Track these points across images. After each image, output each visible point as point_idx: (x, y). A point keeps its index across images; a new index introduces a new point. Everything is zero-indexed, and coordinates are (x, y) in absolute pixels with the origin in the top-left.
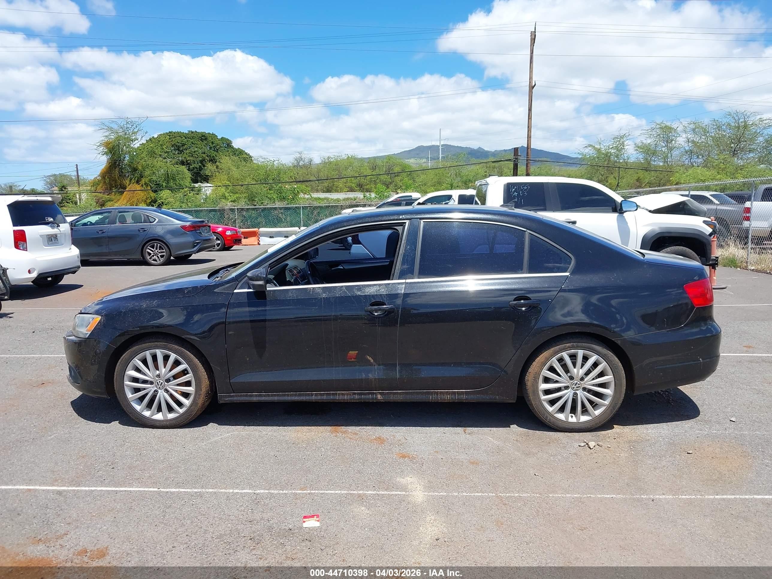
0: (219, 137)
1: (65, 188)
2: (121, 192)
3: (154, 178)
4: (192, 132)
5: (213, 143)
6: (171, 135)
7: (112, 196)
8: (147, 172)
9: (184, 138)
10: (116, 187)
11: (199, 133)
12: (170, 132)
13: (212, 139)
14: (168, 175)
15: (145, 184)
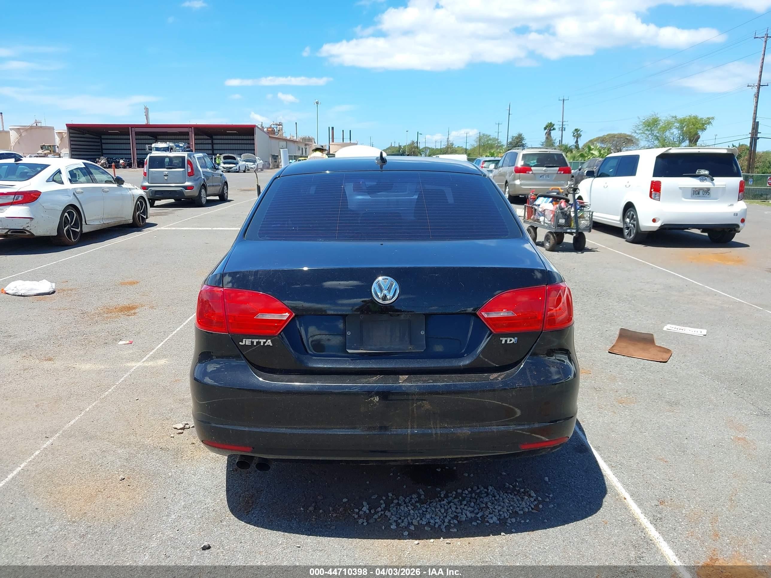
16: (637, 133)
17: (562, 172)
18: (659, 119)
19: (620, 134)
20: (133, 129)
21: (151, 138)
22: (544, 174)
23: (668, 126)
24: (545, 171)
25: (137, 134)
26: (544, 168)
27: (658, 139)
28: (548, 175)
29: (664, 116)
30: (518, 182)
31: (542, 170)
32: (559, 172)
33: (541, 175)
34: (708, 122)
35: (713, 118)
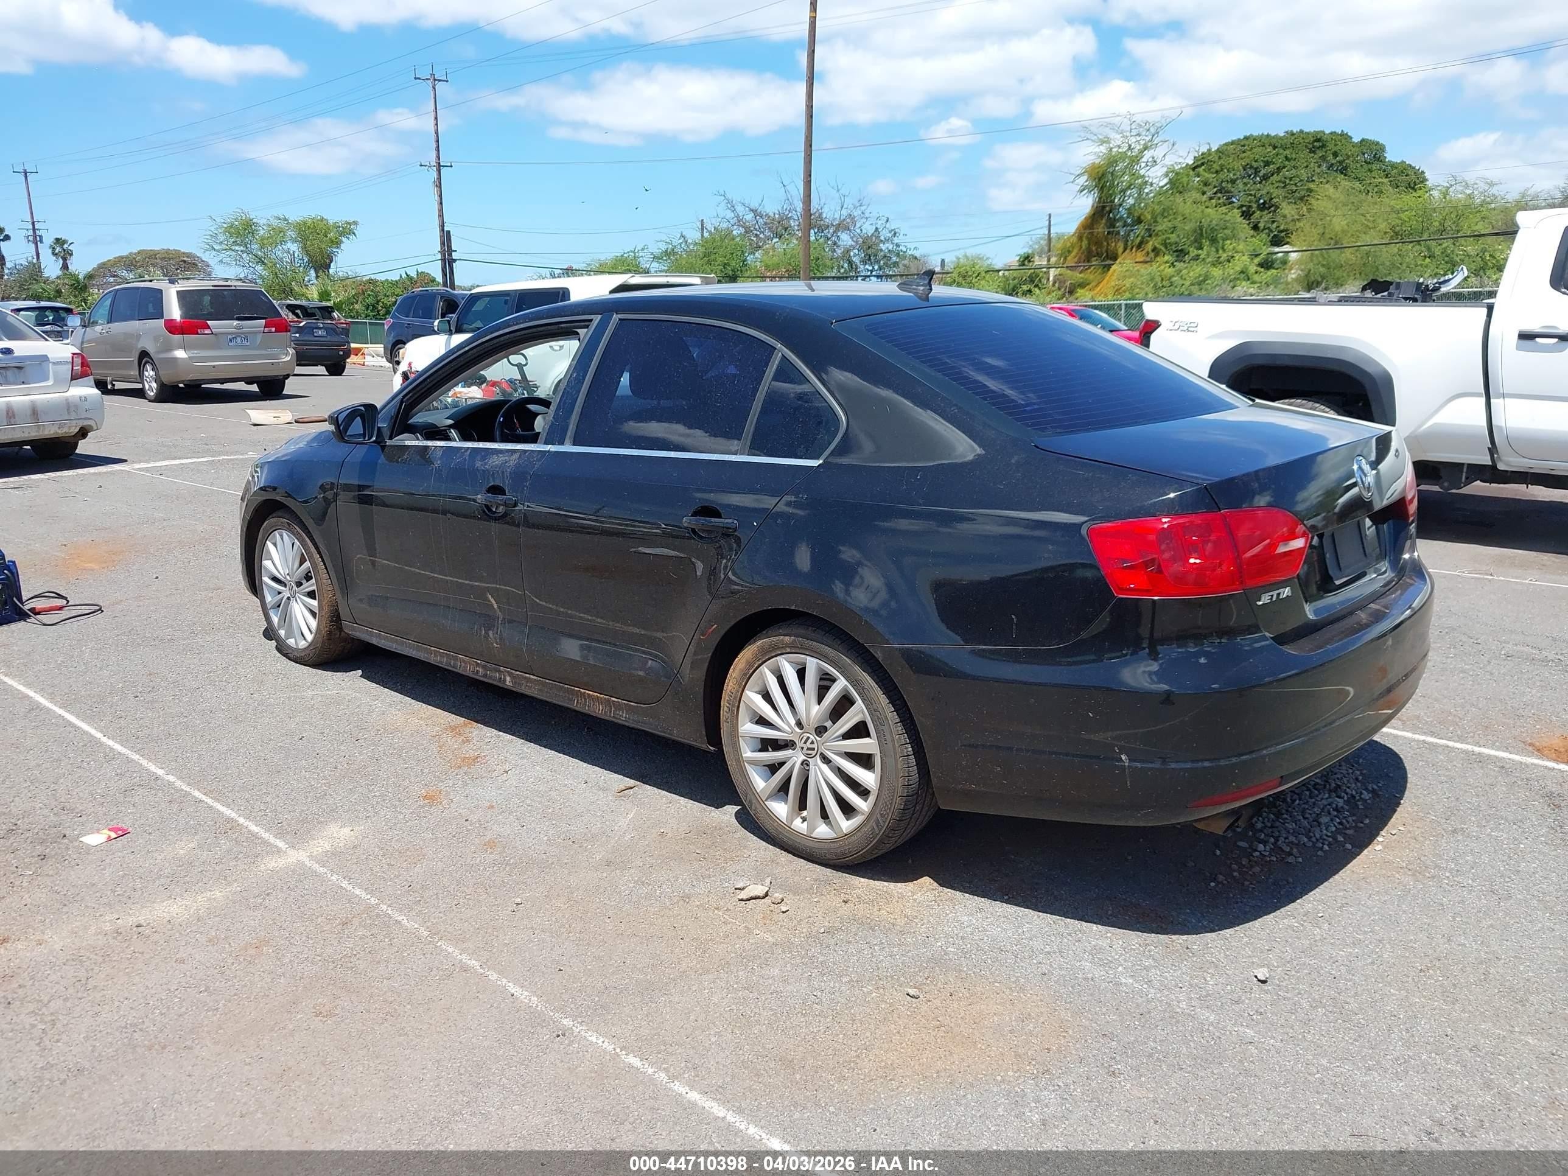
0: (1356, 139)
1: (1029, 261)
2: (1105, 266)
3: (1173, 238)
4: (1293, 134)
5: (1335, 155)
6: (1244, 144)
7: (1089, 275)
8: (1163, 225)
9: (1270, 149)
10: (1099, 255)
11: (1308, 133)
12: (1246, 138)
13: (1336, 145)
14: (1201, 230)
15: (1153, 250)
16: (218, 251)
17: (273, 329)
18: (254, 221)
19: (167, 251)
22: (238, 335)
23: (277, 236)
24: (236, 327)
26: (235, 323)
27: (263, 262)
28: (246, 336)
29: (263, 216)
30: (180, 354)
31: (231, 327)
32: (266, 330)
33: (230, 337)
34: (347, 230)
35: (355, 223)
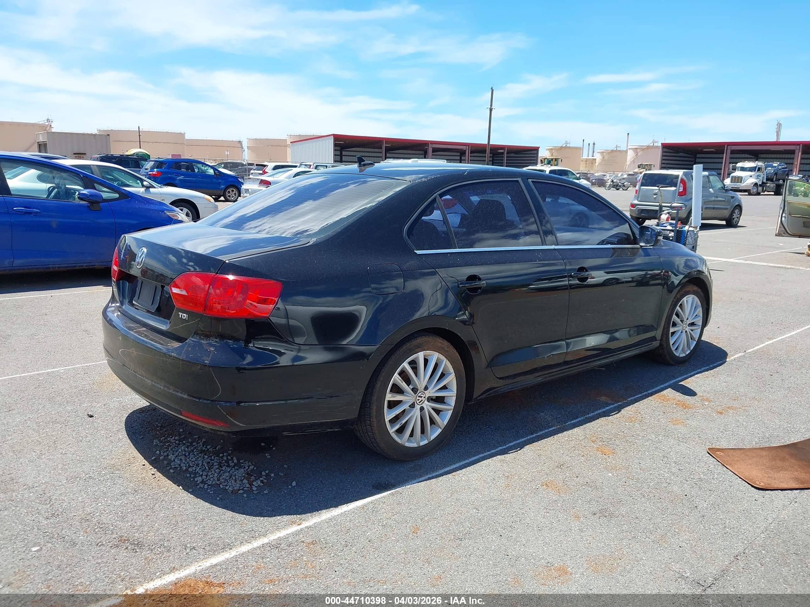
20: (729, 147)
21: (751, 156)
25: (733, 152)
